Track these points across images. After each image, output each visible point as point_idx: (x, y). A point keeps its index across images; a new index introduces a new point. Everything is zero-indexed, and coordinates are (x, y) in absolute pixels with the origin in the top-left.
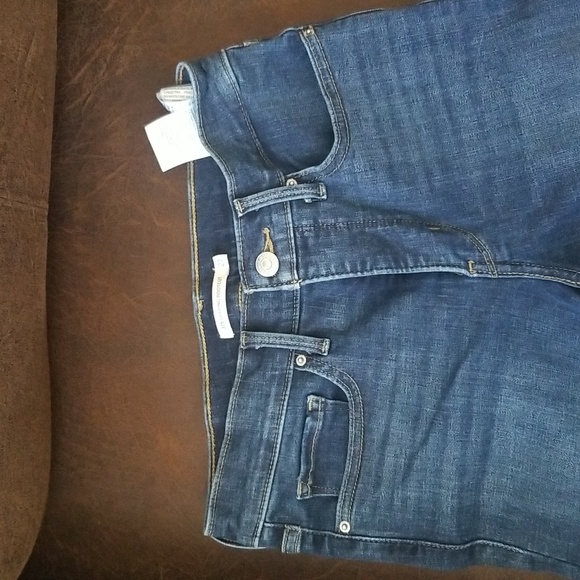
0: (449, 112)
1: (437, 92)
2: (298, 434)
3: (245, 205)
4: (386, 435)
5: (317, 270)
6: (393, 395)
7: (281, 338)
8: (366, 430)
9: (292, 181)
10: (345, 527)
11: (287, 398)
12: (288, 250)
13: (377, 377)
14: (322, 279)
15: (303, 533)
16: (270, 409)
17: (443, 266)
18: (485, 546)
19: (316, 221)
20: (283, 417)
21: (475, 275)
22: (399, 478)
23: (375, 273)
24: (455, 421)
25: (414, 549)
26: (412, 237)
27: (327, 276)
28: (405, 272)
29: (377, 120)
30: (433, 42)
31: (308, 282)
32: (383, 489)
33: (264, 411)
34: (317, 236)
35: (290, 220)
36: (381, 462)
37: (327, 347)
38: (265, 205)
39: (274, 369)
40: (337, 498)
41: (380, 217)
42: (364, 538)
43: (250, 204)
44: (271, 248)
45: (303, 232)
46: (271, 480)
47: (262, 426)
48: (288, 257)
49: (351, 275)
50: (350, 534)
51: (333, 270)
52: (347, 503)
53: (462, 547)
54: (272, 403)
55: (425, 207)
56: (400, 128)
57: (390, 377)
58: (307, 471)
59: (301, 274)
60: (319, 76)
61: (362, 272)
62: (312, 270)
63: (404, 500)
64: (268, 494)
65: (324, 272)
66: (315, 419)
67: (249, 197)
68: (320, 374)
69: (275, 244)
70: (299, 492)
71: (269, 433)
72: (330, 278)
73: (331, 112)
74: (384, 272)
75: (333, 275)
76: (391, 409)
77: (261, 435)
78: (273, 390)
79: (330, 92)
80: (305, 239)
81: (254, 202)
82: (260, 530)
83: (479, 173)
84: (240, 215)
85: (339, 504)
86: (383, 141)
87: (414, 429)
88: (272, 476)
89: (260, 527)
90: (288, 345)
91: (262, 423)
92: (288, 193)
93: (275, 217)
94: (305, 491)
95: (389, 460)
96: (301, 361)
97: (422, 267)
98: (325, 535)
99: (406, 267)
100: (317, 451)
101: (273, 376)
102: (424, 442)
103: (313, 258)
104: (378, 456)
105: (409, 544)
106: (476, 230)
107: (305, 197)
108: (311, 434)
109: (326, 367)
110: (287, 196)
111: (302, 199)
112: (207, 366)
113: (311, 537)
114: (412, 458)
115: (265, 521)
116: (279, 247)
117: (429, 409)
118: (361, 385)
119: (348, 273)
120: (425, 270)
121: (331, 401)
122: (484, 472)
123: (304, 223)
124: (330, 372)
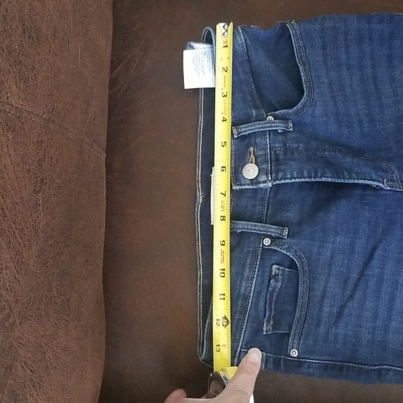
0: (376, 85)
1: (369, 71)
2: (265, 291)
3: (239, 131)
4: (324, 292)
5: (285, 175)
6: (330, 266)
7: (255, 225)
8: (310, 289)
9: (271, 118)
10: (294, 353)
11: (257, 266)
12: (266, 162)
13: (319, 254)
14: (287, 181)
15: (267, 356)
16: (246, 274)
17: (368, 180)
18: (389, 370)
19: (285, 145)
20: (255, 280)
21: (389, 188)
22: (333, 320)
23: (324, 179)
24: (372, 283)
25: (341, 369)
26: (348, 160)
27: (291, 179)
28: (343, 181)
29: (330, 84)
30: (371, 39)
31: (277, 182)
32: (322, 327)
33: (242, 275)
34: (285, 154)
35: (268, 143)
36: (321, 310)
37: (287, 233)
38: (252, 131)
39: (248, 247)
40: (290, 333)
41: (327, 146)
42: (308, 360)
43: (243, 130)
44: (254, 161)
45: (276, 151)
46: (246, 321)
47: (240, 285)
48: (265, 166)
49: (307, 180)
50: (298, 357)
51: (295, 175)
52: (297, 337)
53: (373, 368)
54: (247, 270)
55: (357, 142)
56: (344, 90)
57: (328, 254)
58: (270, 316)
59: (273, 177)
60: (296, 50)
61: (315, 178)
62: (281, 175)
63: (336, 336)
64: (244, 330)
65: (289, 176)
66: (277, 281)
67: (242, 126)
68: (282, 251)
69: (256, 158)
70: (265, 329)
71: (245, 290)
72: (293, 180)
73: (302, 75)
74: (329, 180)
75: (295, 178)
76: (329, 275)
77: (240, 291)
78: (249, 261)
79: (302, 62)
80: (277, 155)
81: (245, 129)
82: (238, 353)
83: (392, 125)
84: (236, 137)
85: (291, 338)
86: (333, 98)
87: (344, 288)
88: (246, 319)
89: (238, 351)
90: (260, 231)
91: (240, 283)
92: (268, 125)
93: (258, 140)
94: (268, 328)
95: (326, 309)
96: (267, 242)
97: (354, 179)
98: (281, 358)
99: (344, 178)
100: (276, 302)
101: (248, 252)
102: (351, 297)
103: (282, 167)
104: (318, 306)
105: (337, 365)
106: (389, 160)
107: (279, 128)
108: (274, 291)
109: (286, 246)
110: (267, 127)
111: (277, 130)
112: (200, 244)
113: (272, 359)
114: (342, 308)
115: (241, 348)
116: (259, 160)
117: (354, 276)
118: (309, 259)
119: (305, 178)
120: (356, 181)
121: (288, 269)
122: (390, 319)
123: (277, 145)
124: (288, 249)
